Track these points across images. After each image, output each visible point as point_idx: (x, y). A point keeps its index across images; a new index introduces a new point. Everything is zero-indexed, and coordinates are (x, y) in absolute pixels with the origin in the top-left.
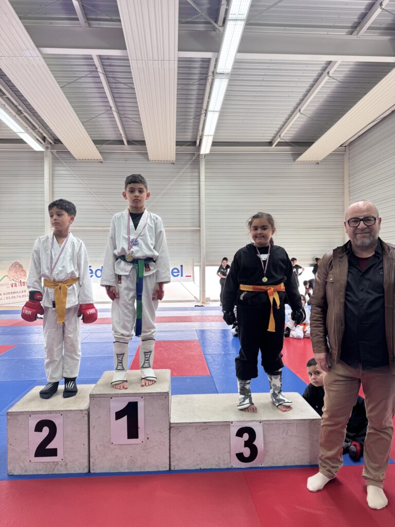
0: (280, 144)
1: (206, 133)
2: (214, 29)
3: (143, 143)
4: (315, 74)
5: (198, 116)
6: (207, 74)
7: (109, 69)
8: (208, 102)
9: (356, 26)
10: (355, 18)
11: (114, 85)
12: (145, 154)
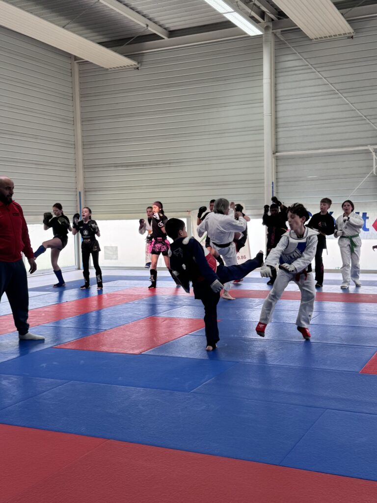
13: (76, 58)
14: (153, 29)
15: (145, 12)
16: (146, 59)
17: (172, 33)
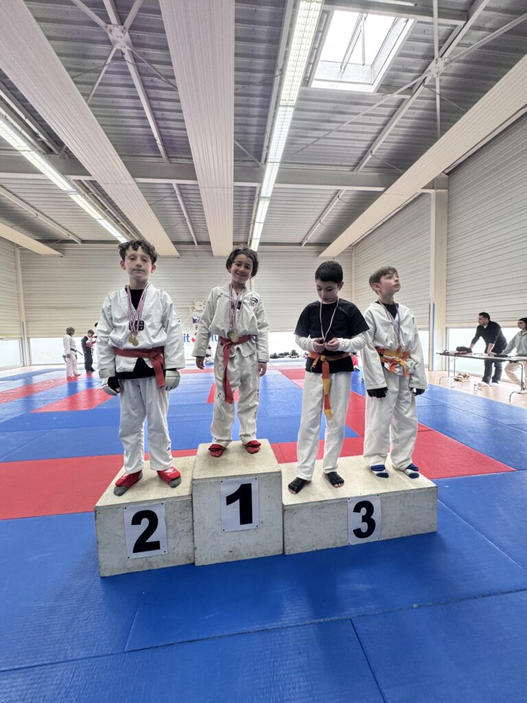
0: (307, 244)
1: (254, 237)
2: (259, 166)
3: (208, 243)
4: (330, 197)
5: (248, 225)
6: (254, 196)
7: (183, 191)
8: (256, 215)
9: (357, 165)
10: (355, 160)
11: (187, 203)
12: (211, 251)
13: (18, 246)
14: (71, 238)
15: (67, 228)
16: (67, 252)
17: (83, 242)
